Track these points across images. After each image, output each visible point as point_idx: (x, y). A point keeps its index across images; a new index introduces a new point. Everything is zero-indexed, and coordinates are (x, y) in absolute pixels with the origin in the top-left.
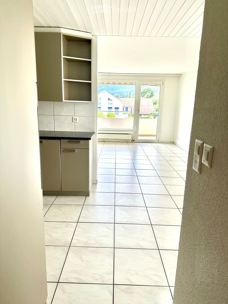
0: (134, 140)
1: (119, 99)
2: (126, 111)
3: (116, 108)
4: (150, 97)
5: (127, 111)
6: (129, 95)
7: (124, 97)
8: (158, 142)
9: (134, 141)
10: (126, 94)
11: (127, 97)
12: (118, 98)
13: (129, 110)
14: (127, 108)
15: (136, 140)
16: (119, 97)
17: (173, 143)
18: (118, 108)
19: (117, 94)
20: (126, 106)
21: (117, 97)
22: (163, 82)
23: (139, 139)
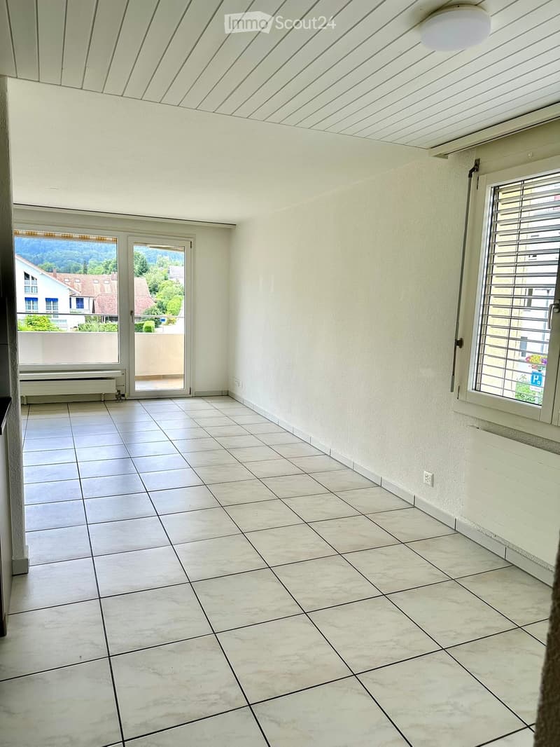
0: (123, 395)
1: (55, 276)
2: (78, 307)
3: (48, 300)
4: (141, 274)
5: (82, 307)
6: (82, 266)
7: (68, 271)
8: (191, 396)
9: (123, 398)
10: (74, 265)
11: (76, 270)
12: (52, 274)
13: (87, 303)
14: (80, 301)
15: (129, 395)
16: (55, 271)
17: (227, 395)
18: (55, 300)
19: (49, 264)
20: (78, 294)
21: (50, 270)
22: (192, 240)
23: (136, 389)
